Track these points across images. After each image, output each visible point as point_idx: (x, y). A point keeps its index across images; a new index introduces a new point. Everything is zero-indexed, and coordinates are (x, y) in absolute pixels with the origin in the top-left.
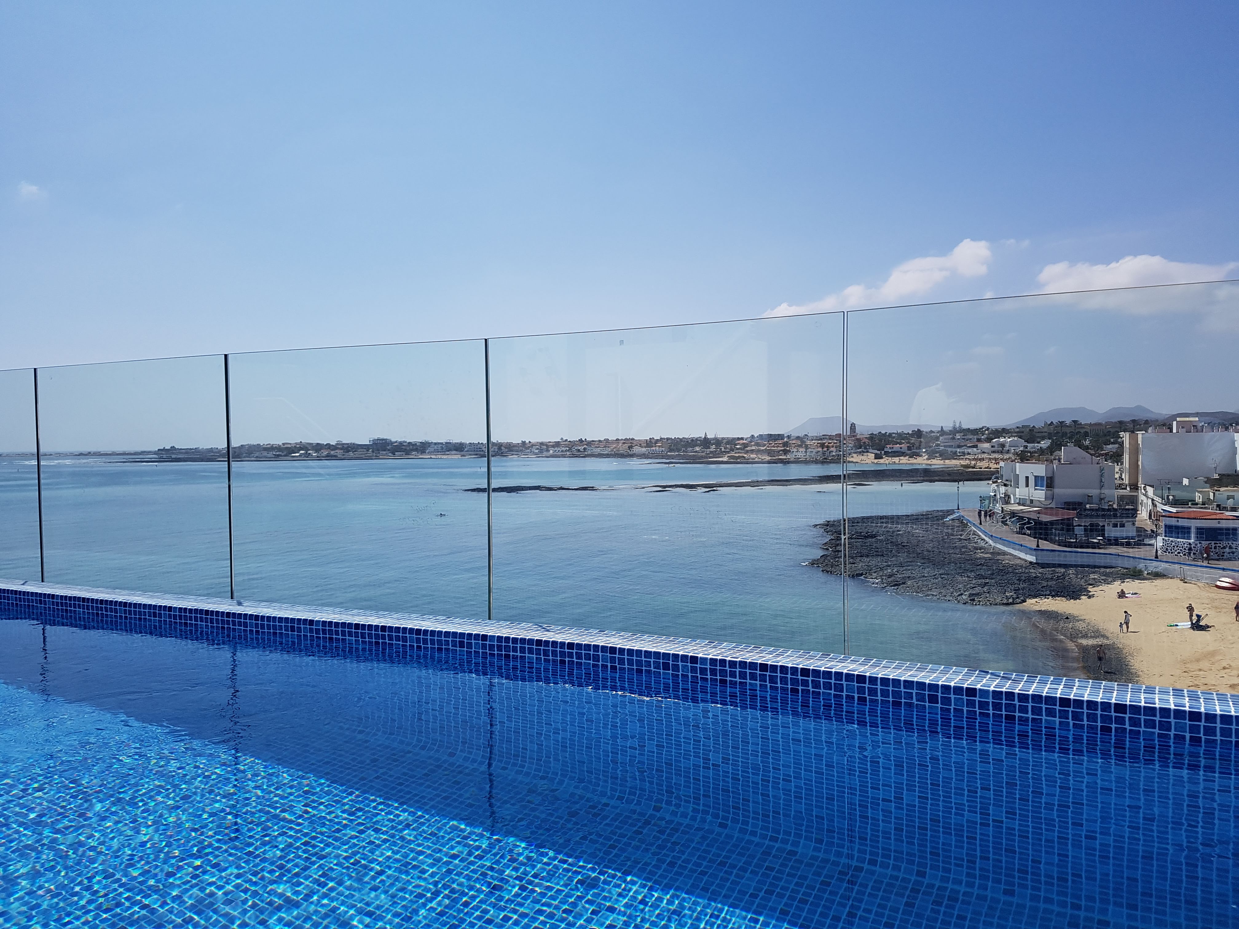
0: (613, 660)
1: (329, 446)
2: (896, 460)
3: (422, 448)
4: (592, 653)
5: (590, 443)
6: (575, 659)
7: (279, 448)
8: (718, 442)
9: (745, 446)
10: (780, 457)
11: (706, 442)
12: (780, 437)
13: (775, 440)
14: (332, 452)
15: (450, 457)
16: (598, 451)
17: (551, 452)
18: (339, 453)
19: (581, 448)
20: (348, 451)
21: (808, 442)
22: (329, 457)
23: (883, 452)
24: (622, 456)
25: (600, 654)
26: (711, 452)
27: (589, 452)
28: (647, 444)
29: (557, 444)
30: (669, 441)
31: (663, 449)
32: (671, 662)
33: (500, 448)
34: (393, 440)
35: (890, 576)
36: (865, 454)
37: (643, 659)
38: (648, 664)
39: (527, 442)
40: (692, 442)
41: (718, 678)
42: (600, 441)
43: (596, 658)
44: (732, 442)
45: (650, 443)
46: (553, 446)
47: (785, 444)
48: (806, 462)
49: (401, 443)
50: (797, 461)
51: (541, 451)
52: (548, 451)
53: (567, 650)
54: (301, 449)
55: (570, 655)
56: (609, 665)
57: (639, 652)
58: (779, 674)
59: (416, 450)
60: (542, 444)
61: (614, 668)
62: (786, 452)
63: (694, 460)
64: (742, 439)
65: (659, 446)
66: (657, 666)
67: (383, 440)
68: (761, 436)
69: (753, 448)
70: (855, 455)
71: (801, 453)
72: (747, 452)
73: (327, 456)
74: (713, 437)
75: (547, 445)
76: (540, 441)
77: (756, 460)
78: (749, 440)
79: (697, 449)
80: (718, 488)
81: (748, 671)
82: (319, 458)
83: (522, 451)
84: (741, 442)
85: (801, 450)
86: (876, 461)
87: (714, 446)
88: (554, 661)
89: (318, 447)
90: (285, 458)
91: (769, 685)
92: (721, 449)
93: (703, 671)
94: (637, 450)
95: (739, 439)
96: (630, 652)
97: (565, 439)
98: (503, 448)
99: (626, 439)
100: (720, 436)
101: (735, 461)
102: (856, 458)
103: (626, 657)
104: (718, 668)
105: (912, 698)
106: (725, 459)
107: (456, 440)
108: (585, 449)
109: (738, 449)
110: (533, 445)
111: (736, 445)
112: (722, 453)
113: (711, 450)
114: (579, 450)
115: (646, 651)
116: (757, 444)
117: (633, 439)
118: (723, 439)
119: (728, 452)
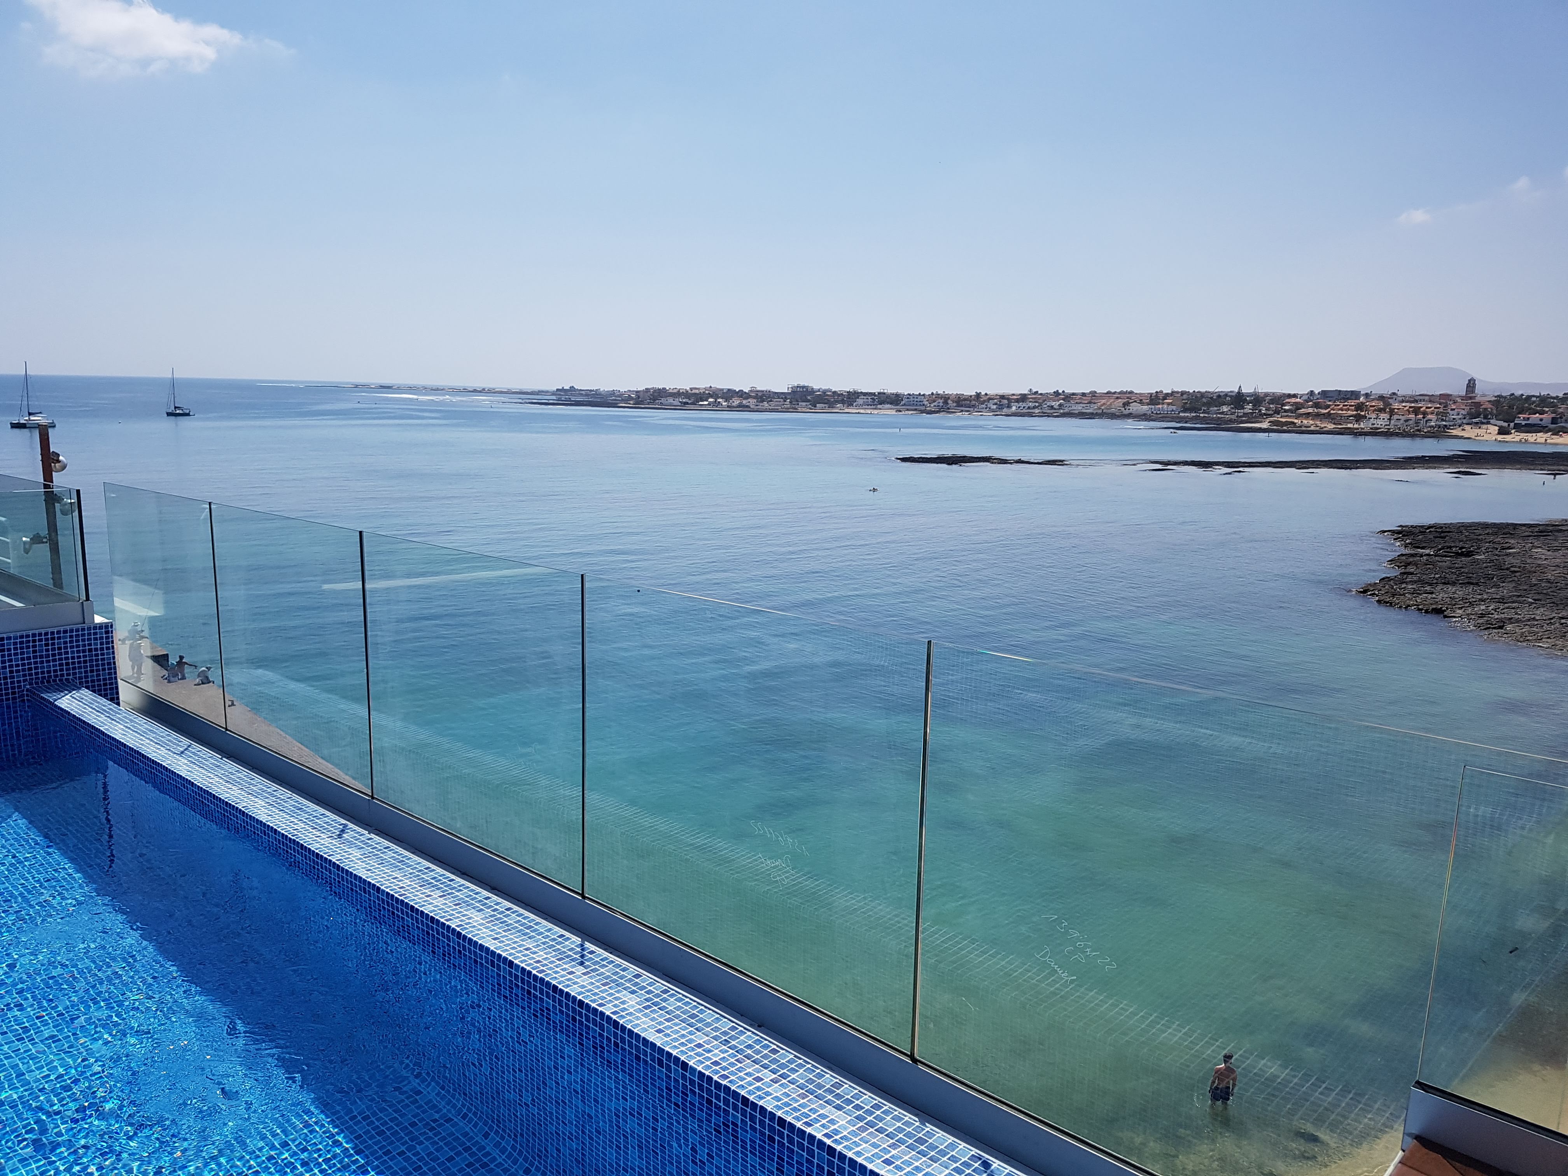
1: (741, 394)
3: (850, 398)
5: (1068, 397)
7: (686, 394)
8: (1257, 399)
9: (1298, 406)
10: (1350, 426)
11: (1238, 399)
12: (1355, 394)
13: (1346, 399)
14: (744, 402)
15: (882, 412)
16: (1078, 408)
17: (1014, 408)
18: (752, 402)
19: (1056, 404)
20: (763, 401)
21: (1396, 405)
22: (742, 408)
23: (1512, 425)
24: (1113, 416)
26: (1245, 414)
27: (1066, 410)
28: (1151, 400)
29: (1023, 398)
30: (1185, 396)
31: (1174, 408)
33: (946, 402)
34: (816, 387)
35: (1482, 616)
36: (1484, 426)
39: (983, 393)
40: (1219, 399)
42: (1084, 394)
44: (1278, 400)
45: (1155, 399)
46: (1017, 401)
47: (1360, 407)
48: (1388, 434)
49: (824, 392)
50: (1374, 433)
51: (1000, 407)
52: (1009, 407)
54: (710, 396)
59: (843, 402)
60: (1002, 397)
62: (1358, 418)
63: (1219, 425)
64: (1295, 396)
65: (1169, 404)
67: (803, 387)
68: (1324, 394)
69: (1310, 410)
70: (1467, 427)
71: (1381, 421)
72: (1298, 417)
73: (740, 406)
74: (1252, 391)
75: (1008, 399)
76: (1001, 392)
77: (1312, 428)
78: (1305, 397)
79: (1225, 409)
80: (1246, 469)
82: (730, 408)
83: (974, 406)
84: (1293, 400)
85: (1382, 416)
86: (1500, 438)
87: (1250, 406)
89: (729, 394)
90: (692, 407)
92: (1260, 411)
94: (1135, 408)
95: (1290, 396)
97: (1034, 390)
98: (950, 402)
99: (1121, 393)
100: (1263, 389)
101: (1279, 428)
102: (1469, 432)
106: (1265, 425)
107: (891, 390)
108: (1060, 405)
109: (1286, 411)
110: (990, 399)
111: (1283, 405)
112: (1262, 417)
113: (1246, 411)
114: (1052, 407)
116: (1317, 405)
117: (1131, 392)
118: (1267, 395)
119: (1271, 415)
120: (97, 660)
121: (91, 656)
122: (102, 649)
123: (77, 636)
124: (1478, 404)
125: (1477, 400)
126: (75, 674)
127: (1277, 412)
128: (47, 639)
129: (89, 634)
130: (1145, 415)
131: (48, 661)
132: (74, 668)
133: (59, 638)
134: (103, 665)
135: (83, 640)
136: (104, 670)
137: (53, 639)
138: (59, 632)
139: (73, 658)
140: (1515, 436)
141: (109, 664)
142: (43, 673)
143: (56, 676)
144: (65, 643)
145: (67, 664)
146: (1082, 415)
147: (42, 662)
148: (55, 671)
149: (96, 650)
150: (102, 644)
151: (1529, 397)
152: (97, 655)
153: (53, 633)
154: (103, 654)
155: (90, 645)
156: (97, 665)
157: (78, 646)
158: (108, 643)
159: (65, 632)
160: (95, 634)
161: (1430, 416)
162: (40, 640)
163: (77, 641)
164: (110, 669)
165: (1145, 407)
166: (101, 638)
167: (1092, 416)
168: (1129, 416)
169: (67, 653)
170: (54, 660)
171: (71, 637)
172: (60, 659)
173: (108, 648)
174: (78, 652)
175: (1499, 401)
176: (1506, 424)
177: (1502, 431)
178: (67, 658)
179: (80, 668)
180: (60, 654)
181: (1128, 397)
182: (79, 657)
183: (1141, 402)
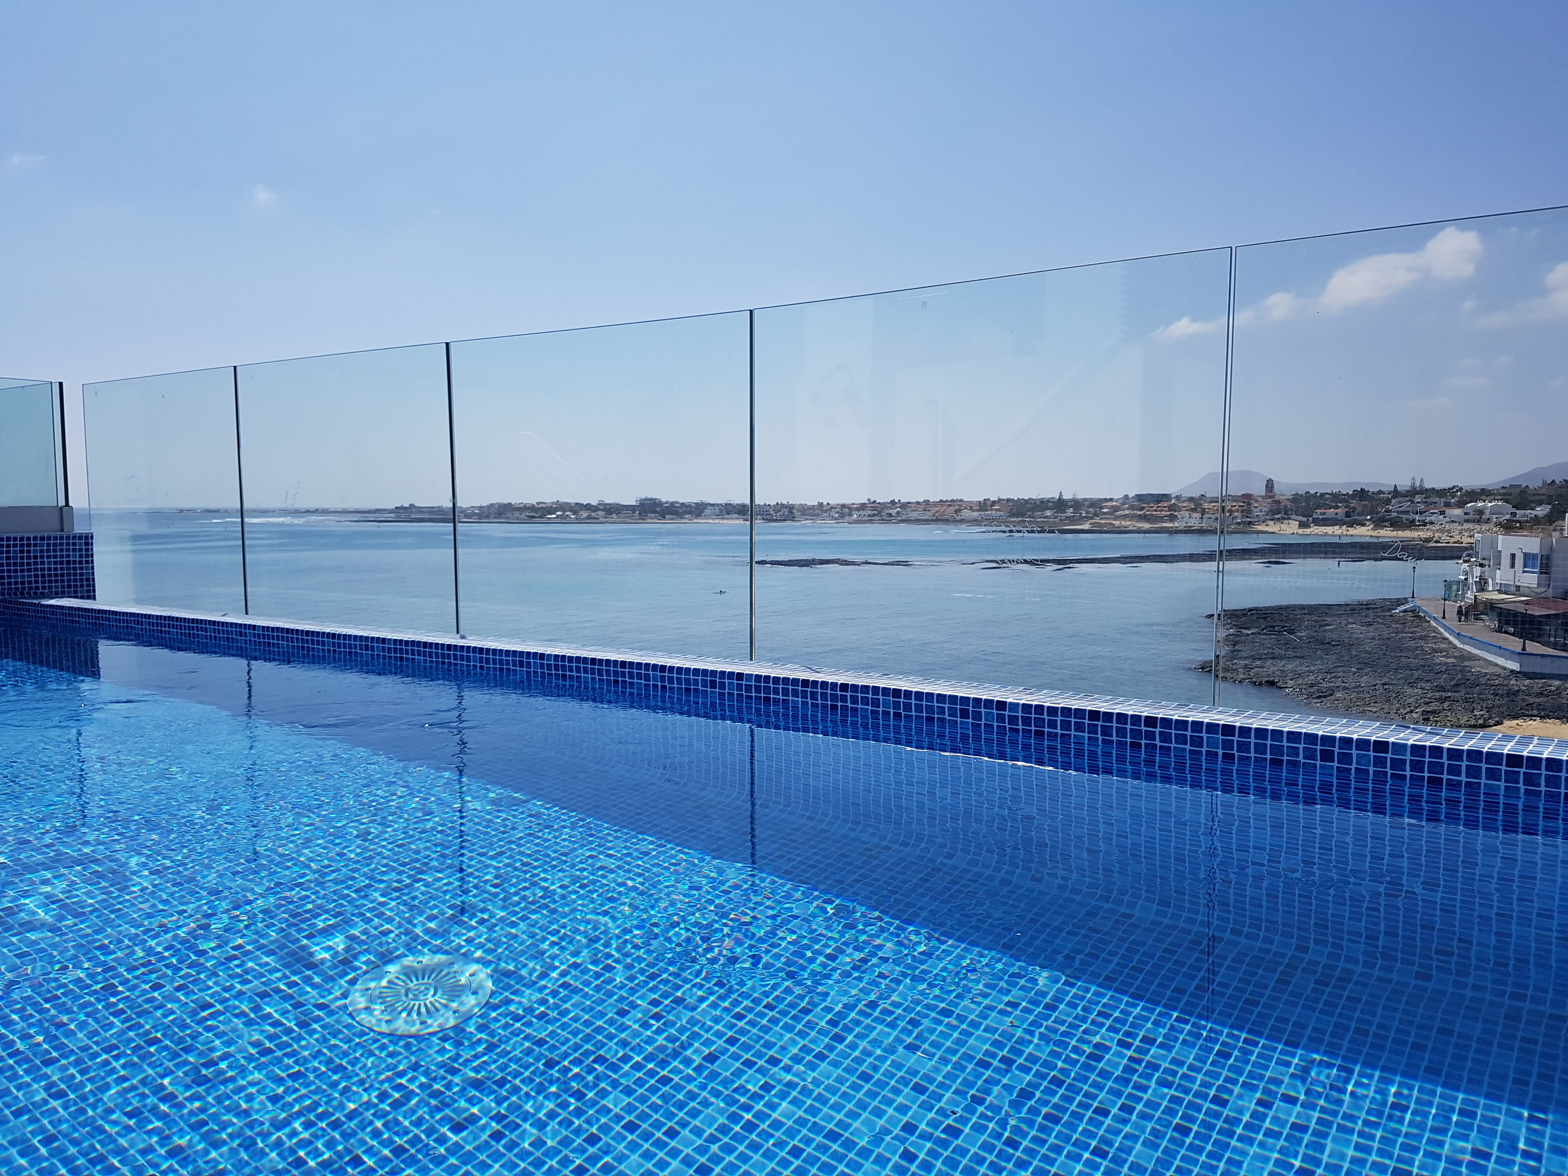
0: (896, 705)
2: (1329, 530)
4: (870, 696)
6: (849, 704)
8: (1077, 504)
9: (1115, 509)
10: (1165, 525)
11: (1060, 504)
23: (1311, 519)
25: (881, 697)
26: (1067, 518)
32: (971, 709)
36: (1286, 522)
37: (935, 704)
38: (942, 711)
40: (1043, 505)
41: (1033, 728)
43: (875, 703)
44: (1096, 504)
45: (984, 505)
47: (1172, 508)
53: (839, 693)
55: (844, 699)
56: (892, 711)
57: (930, 695)
58: (1115, 725)
61: (897, 716)
64: (1111, 500)
66: (953, 713)
69: (1127, 512)
70: (1271, 523)
72: (1117, 518)
74: (1071, 497)
77: (1130, 528)
79: (1048, 513)
81: (1073, 720)
84: (1110, 504)
87: (1071, 510)
88: (824, 706)
91: (1100, 738)
93: (1013, 720)
94: (966, 514)
95: (1106, 500)
96: (919, 695)
99: (952, 501)
102: (1272, 527)
103: (913, 702)
104: (1033, 716)
105: (1298, 755)
106: (1086, 526)
109: (1104, 513)
111: (1102, 508)
112: (1083, 519)
113: (1068, 514)
115: (939, 695)
116: (1132, 507)
117: (961, 501)
118: (1085, 500)
119: (1091, 518)
120: (75, 575)
121: (69, 569)
122: (81, 562)
123: (55, 544)
124: (1278, 502)
125: (1277, 498)
126: (50, 587)
127: (1096, 515)
128: (22, 545)
129: (68, 544)
130: (976, 520)
131: (22, 571)
132: (50, 581)
133: (35, 545)
134: (81, 580)
135: (61, 550)
136: (82, 586)
137: (29, 545)
138: (35, 538)
139: (49, 569)
140: (1315, 530)
141: (88, 580)
142: (16, 583)
143: (30, 588)
144: (42, 551)
145: (43, 576)
146: (918, 521)
147: (16, 571)
148: (30, 582)
149: (75, 562)
150: (81, 556)
151: (1322, 495)
152: (75, 569)
153: (29, 539)
154: (81, 569)
155: (68, 556)
156: (75, 580)
157: (55, 557)
158: (87, 556)
159: (42, 539)
160: (74, 544)
161: (1236, 514)
162: (15, 546)
163: (55, 551)
164: (88, 586)
165: (976, 514)
166: (81, 550)
167: (927, 521)
168: (962, 521)
169: (43, 563)
170: (29, 570)
171: (48, 545)
172: (36, 570)
173: (87, 562)
174: (55, 563)
175: (1296, 498)
176: (1305, 519)
177: (1302, 525)
178: (43, 569)
179: (56, 581)
180: (36, 563)
181: (958, 505)
182: (56, 569)
183: (971, 509)
